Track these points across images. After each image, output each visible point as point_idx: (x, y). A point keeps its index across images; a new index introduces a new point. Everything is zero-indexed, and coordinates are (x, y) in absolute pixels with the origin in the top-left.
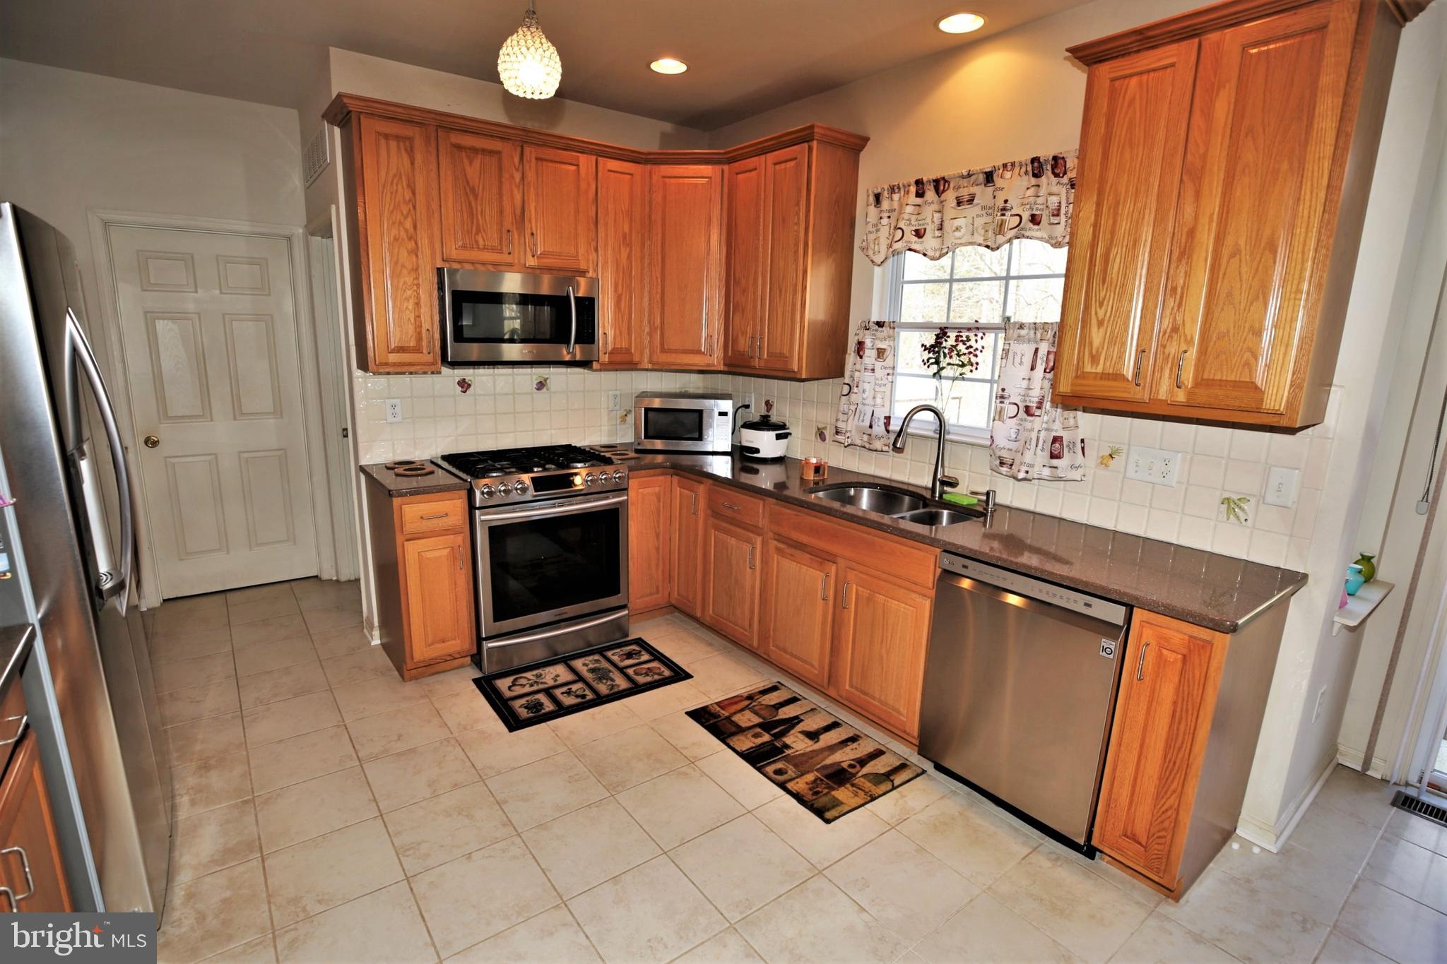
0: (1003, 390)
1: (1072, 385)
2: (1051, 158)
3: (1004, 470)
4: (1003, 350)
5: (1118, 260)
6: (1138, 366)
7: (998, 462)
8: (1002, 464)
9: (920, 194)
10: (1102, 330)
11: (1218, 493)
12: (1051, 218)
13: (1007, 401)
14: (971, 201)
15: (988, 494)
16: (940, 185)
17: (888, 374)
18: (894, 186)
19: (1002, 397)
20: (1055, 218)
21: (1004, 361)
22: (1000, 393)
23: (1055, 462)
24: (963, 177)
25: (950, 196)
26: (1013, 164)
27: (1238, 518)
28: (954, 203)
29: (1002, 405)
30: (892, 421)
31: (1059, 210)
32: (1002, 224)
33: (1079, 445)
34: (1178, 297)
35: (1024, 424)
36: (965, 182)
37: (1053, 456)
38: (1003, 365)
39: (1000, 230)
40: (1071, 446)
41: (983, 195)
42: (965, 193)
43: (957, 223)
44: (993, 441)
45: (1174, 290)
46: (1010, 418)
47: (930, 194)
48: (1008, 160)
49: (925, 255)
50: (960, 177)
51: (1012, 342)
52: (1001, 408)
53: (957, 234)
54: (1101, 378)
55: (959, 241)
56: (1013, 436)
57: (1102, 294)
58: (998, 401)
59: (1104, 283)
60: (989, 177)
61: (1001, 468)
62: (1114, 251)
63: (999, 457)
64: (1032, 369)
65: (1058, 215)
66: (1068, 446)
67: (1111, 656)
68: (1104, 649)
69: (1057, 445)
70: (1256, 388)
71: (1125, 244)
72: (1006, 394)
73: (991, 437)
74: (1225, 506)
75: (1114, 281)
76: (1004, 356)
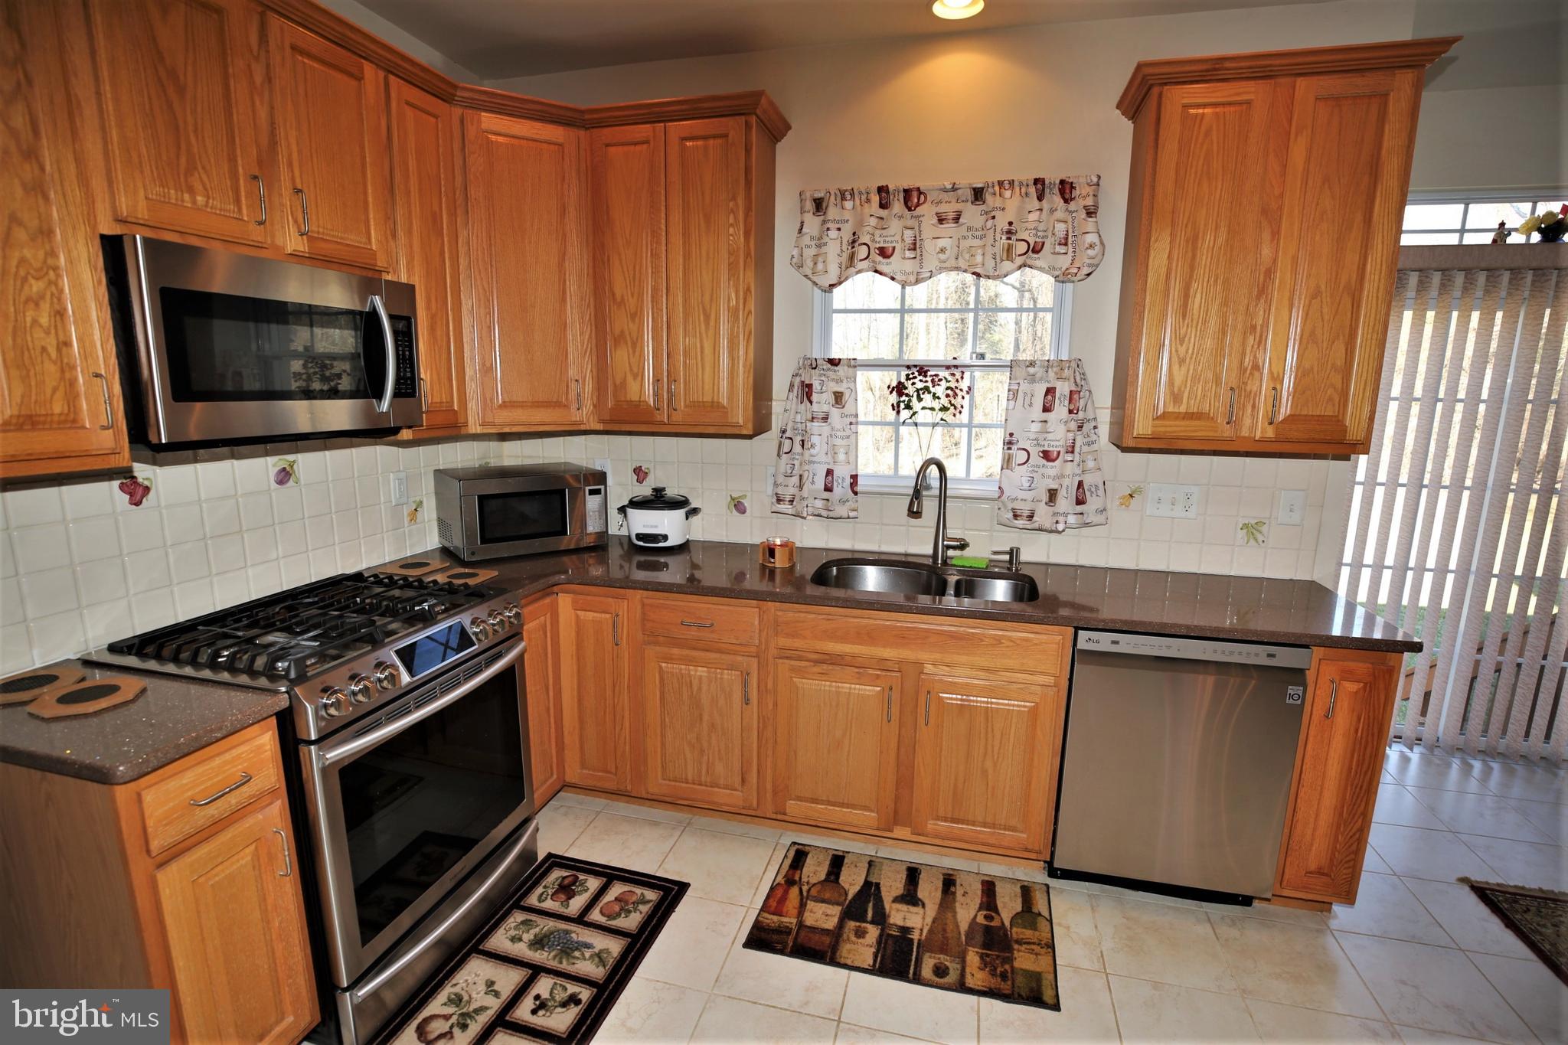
0: (1011, 435)
1: (1154, 426)
2: (1058, 182)
3: (1020, 523)
4: (1009, 390)
5: (1198, 296)
6: (1228, 405)
7: (1010, 515)
8: (1016, 516)
9: (883, 206)
10: (1184, 369)
11: (1241, 520)
12: (1057, 247)
13: (1014, 447)
14: (957, 219)
15: (1011, 553)
16: (911, 197)
17: (851, 423)
18: (846, 191)
19: (1010, 443)
20: (1062, 247)
21: (1011, 402)
22: (1008, 438)
23: (1080, 508)
24: (945, 191)
25: (927, 211)
26: (1012, 183)
27: (1256, 540)
28: (935, 220)
29: (1010, 451)
30: (860, 481)
31: (1068, 239)
32: (1008, 249)
33: (1101, 486)
34: (1258, 335)
35: (1041, 470)
36: (945, 196)
37: (1078, 502)
38: (1011, 407)
39: (1008, 256)
40: (1093, 489)
41: (972, 214)
42: (949, 209)
43: (941, 243)
44: (1002, 492)
45: (1253, 328)
46: (1019, 465)
47: (898, 206)
48: (1006, 176)
49: (893, 279)
50: (940, 190)
51: (1021, 382)
52: (1009, 455)
53: (940, 257)
54: (1183, 418)
55: (944, 265)
56: (1026, 485)
57: (1183, 331)
58: (1006, 448)
59: (1184, 319)
60: (978, 194)
61: (1016, 522)
62: (1194, 285)
63: (1013, 509)
64: (1046, 409)
65: (1065, 244)
66: (1090, 490)
67: (1299, 702)
68: (1291, 697)
69: (1081, 490)
70: (1344, 422)
71: (1206, 280)
72: (1014, 439)
73: (1000, 488)
74: (1245, 531)
75: (1196, 317)
76: (1011, 396)
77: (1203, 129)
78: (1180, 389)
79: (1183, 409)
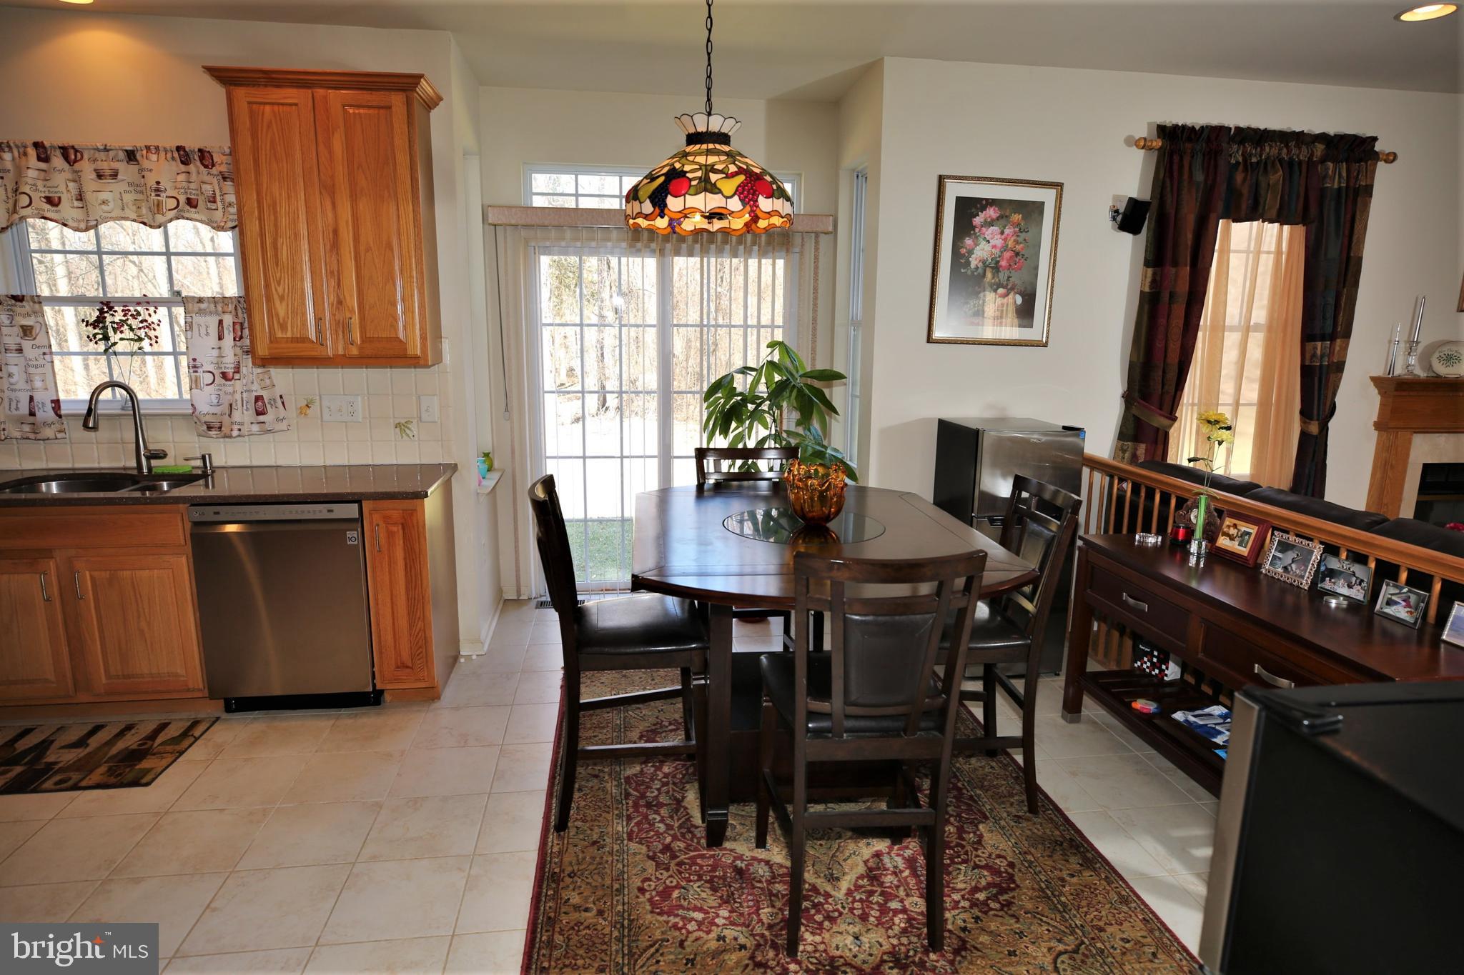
0: (194, 360)
1: (269, 349)
2: (197, 150)
3: (213, 433)
4: (186, 323)
5: (285, 248)
6: (318, 332)
7: (205, 427)
8: (209, 428)
9: (43, 159)
10: (284, 304)
11: (392, 421)
12: (209, 204)
13: (200, 370)
14: (114, 175)
15: (203, 458)
16: (69, 153)
17: (44, 354)
19: (195, 367)
20: (211, 204)
21: (189, 333)
22: (192, 363)
23: (261, 418)
24: (98, 150)
25: (86, 167)
26: (157, 148)
27: (408, 435)
28: (94, 176)
29: (196, 374)
30: (62, 405)
31: (214, 197)
32: (159, 204)
33: (279, 401)
34: (336, 278)
35: (223, 388)
36: (102, 155)
37: (259, 413)
38: (189, 336)
39: (158, 210)
40: (272, 402)
41: (127, 172)
42: (104, 166)
43: (101, 196)
44: (195, 408)
45: (332, 273)
46: (207, 385)
47: (58, 161)
48: (152, 142)
49: (65, 225)
50: (95, 149)
51: (194, 315)
52: (196, 377)
53: (105, 207)
54: (292, 342)
55: (110, 215)
56: (215, 401)
57: (278, 275)
58: (191, 371)
59: (277, 265)
60: (131, 156)
61: (210, 432)
62: (280, 241)
63: (205, 422)
64: (220, 338)
65: (215, 202)
66: (270, 403)
67: (356, 543)
68: (350, 539)
69: (260, 403)
70: (401, 341)
71: (288, 236)
72: (198, 363)
73: (192, 405)
74: (398, 429)
75: (285, 265)
76: (188, 328)
77: (265, 124)
78: (284, 320)
79: (289, 335)
